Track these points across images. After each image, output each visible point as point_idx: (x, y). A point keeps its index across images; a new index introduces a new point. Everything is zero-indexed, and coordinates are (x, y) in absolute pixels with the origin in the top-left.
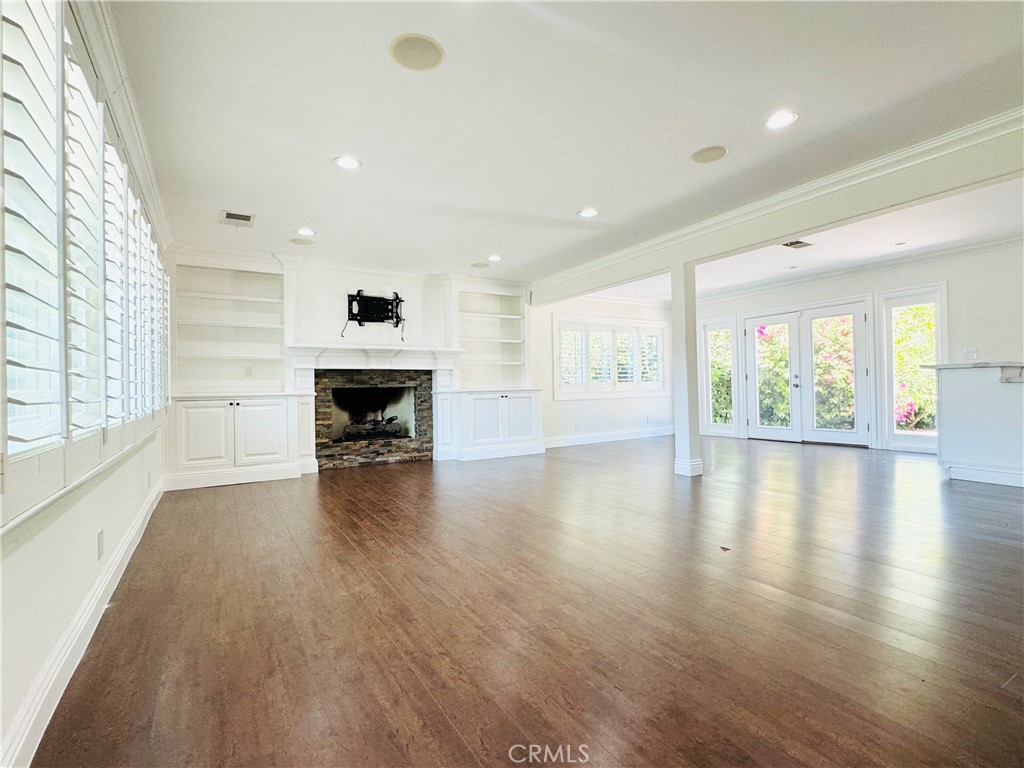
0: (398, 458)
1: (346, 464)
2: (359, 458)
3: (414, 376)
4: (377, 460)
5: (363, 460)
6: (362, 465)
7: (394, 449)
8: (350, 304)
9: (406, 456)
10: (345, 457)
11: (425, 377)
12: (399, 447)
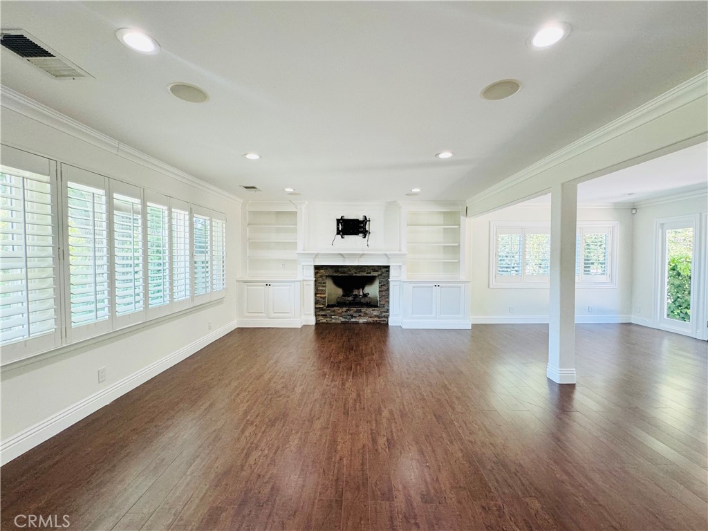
0: (365, 320)
1: (333, 321)
2: (341, 318)
3: (376, 269)
4: (352, 320)
5: (343, 320)
6: (343, 323)
7: (362, 314)
8: (338, 225)
9: (371, 320)
10: (333, 317)
11: (384, 270)
12: (366, 314)
